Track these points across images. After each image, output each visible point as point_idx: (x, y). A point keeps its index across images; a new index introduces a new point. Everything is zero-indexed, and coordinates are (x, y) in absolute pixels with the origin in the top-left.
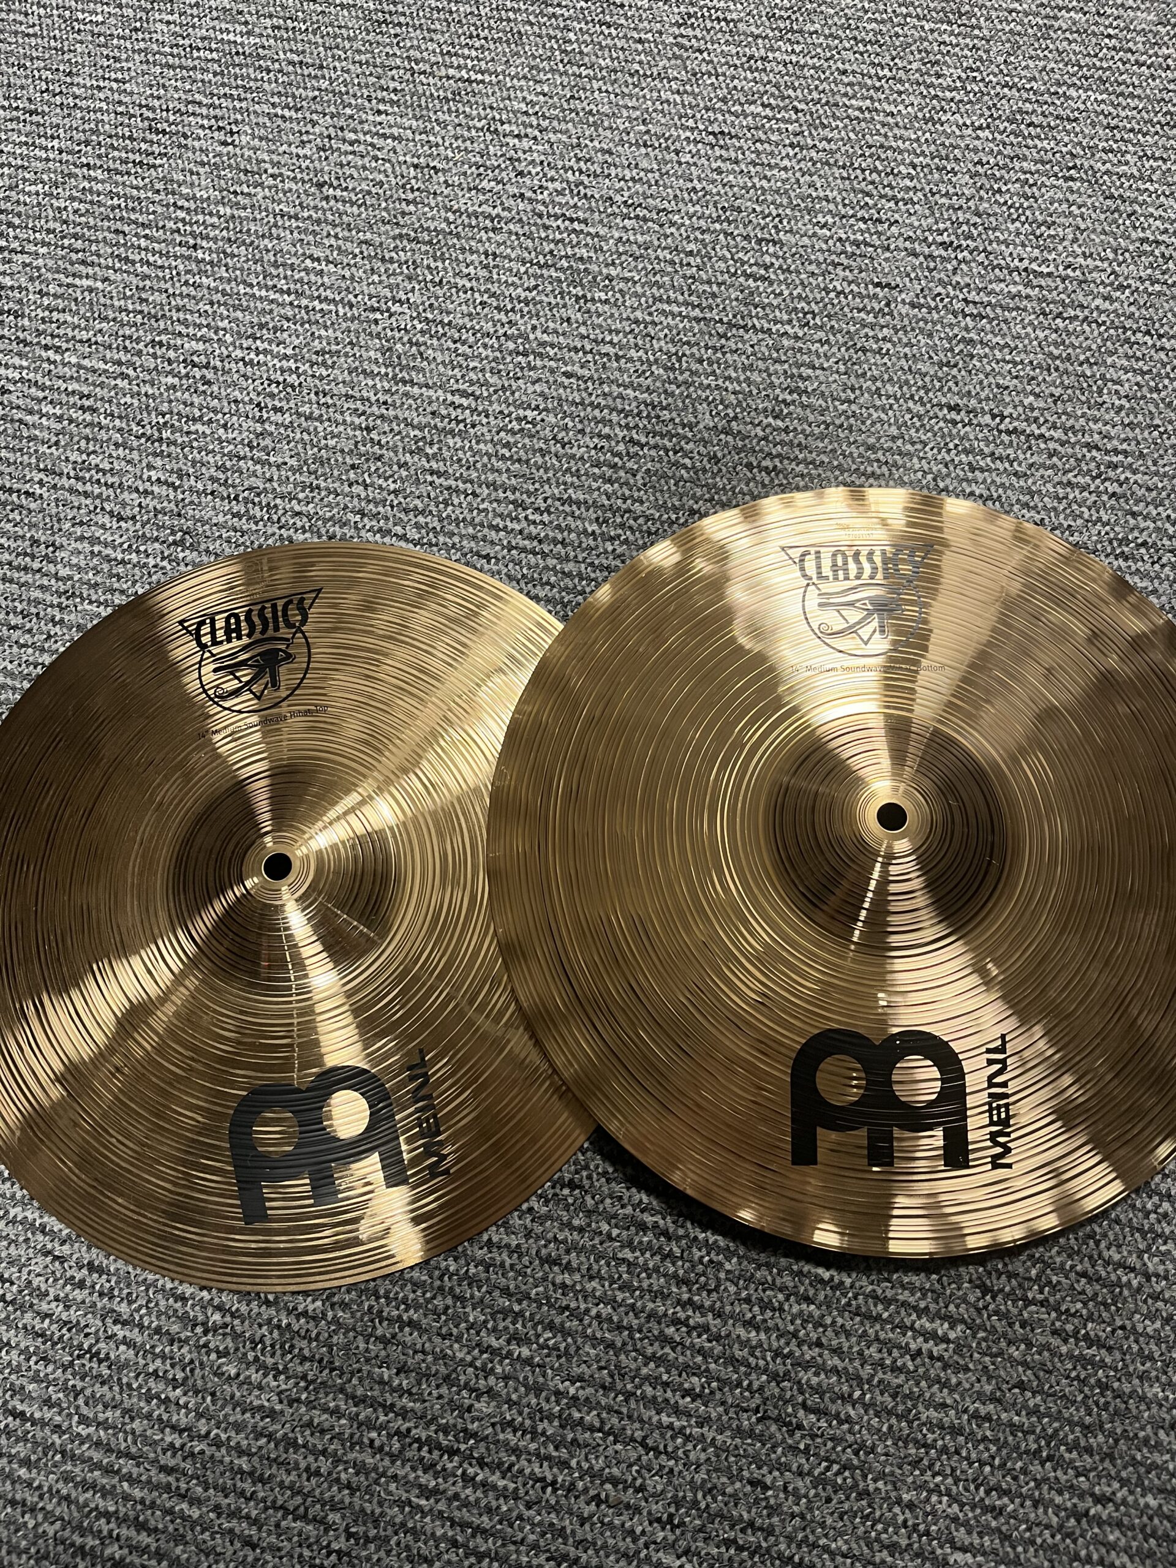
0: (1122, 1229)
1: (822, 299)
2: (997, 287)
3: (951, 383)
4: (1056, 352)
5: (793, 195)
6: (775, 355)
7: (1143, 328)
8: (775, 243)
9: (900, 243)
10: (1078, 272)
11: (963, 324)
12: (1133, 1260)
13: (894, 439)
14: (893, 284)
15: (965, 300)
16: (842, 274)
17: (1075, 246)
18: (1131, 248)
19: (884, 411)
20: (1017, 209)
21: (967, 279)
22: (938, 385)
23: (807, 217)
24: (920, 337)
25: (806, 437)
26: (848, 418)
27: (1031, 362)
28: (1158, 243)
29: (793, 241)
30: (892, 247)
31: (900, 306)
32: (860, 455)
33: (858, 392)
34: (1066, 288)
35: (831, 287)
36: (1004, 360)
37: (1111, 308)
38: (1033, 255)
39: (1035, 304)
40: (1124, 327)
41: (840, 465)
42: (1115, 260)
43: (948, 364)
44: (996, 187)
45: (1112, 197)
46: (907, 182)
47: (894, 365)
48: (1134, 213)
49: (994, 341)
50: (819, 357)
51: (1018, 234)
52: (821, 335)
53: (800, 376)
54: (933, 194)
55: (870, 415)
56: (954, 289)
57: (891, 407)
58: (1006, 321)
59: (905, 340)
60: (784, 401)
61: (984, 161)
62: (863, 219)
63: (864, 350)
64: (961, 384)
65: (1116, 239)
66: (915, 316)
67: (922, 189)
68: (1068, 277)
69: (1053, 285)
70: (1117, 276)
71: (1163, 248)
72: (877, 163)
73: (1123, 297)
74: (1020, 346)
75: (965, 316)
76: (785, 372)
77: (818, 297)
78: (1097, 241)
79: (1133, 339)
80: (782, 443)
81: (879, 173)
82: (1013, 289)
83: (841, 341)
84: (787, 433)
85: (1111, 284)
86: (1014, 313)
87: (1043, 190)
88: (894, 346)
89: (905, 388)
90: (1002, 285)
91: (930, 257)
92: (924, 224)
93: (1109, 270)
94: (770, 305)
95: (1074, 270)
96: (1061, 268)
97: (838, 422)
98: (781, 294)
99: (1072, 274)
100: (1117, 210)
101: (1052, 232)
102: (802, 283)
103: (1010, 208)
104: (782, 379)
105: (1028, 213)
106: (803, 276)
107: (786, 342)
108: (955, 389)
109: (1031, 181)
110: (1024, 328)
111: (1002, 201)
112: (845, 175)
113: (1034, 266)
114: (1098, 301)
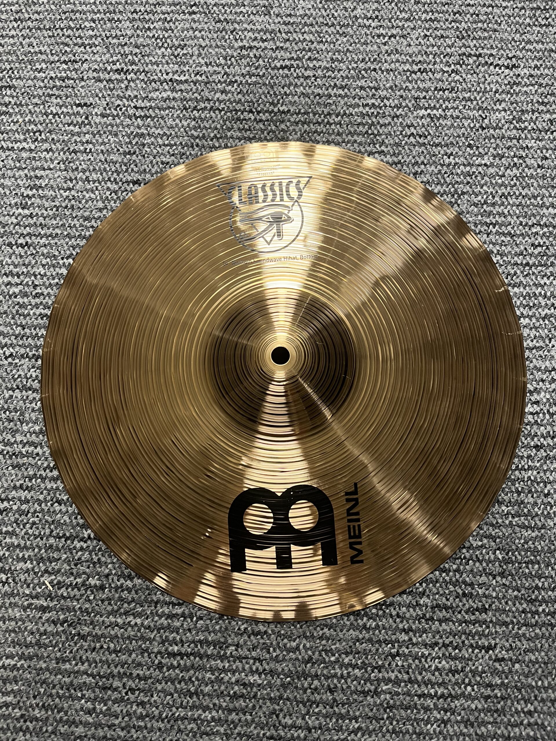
0: (291, 704)
1: (44, 120)
2: (154, 95)
3: (132, 166)
4: (196, 134)
5: (19, 53)
6: (18, 165)
7: (248, 109)
8: (10, 87)
9: (91, 74)
10: (204, 77)
11: (136, 124)
12: (299, 722)
13: (100, 210)
14: (89, 103)
15: (136, 107)
16: (55, 101)
17: (200, 59)
18: (235, 54)
19: (92, 191)
20: (161, 40)
21: (135, 93)
22: (124, 168)
23: (29, 67)
24: (110, 137)
25: (45, 218)
26: (70, 200)
27: (181, 143)
28: (251, 48)
29: (22, 84)
30: (85, 78)
31: (95, 117)
32: (81, 225)
33: (74, 181)
34: (197, 89)
35: (49, 111)
36: (164, 145)
37: (227, 98)
38: (175, 69)
39: (179, 103)
40: (236, 110)
41: (69, 234)
42: (226, 65)
43: (129, 153)
44: (147, 26)
45: (220, 21)
46: (91, 32)
47: (95, 159)
48: (235, 29)
49: (156, 132)
50: (46, 161)
51: (164, 56)
52: (46, 146)
53: (36, 177)
54: (108, 38)
55: (84, 196)
56: (128, 100)
57: (97, 189)
58: (162, 118)
59: (100, 141)
60: (28, 196)
61: (138, 10)
62: (65, 62)
63: (75, 152)
64: (139, 165)
65: (225, 50)
66: (105, 123)
67: (100, 35)
68: (198, 81)
69: (189, 88)
70: (228, 75)
71: (254, 51)
72: (71, 23)
73: (233, 89)
74: (173, 133)
75: (136, 118)
76: (26, 175)
77: (42, 119)
78: (214, 53)
79: (242, 117)
80: (30, 226)
81: (72, 29)
82: (164, 95)
83: (60, 147)
84: (32, 218)
85: (225, 82)
86: (167, 111)
87: (177, 23)
88: (94, 146)
89: (104, 174)
90: (157, 93)
91: (110, 81)
92: (104, 59)
93: (223, 72)
94: (11, 130)
95: (201, 75)
96: (193, 75)
97: (64, 205)
98: (17, 122)
99: (200, 79)
100: (224, 29)
101: (185, 52)
102: (30, 112)
103: (156, 40)
104: (25, 181)
105: (169, 41)
106: (30, 107)
107: (24, 155)
108: (136, 169)
109: (168, 19)
110: (174, 120)
111: (151, 35)
112: (51, 34)
113: (176, 77)
114: (218, 95)
